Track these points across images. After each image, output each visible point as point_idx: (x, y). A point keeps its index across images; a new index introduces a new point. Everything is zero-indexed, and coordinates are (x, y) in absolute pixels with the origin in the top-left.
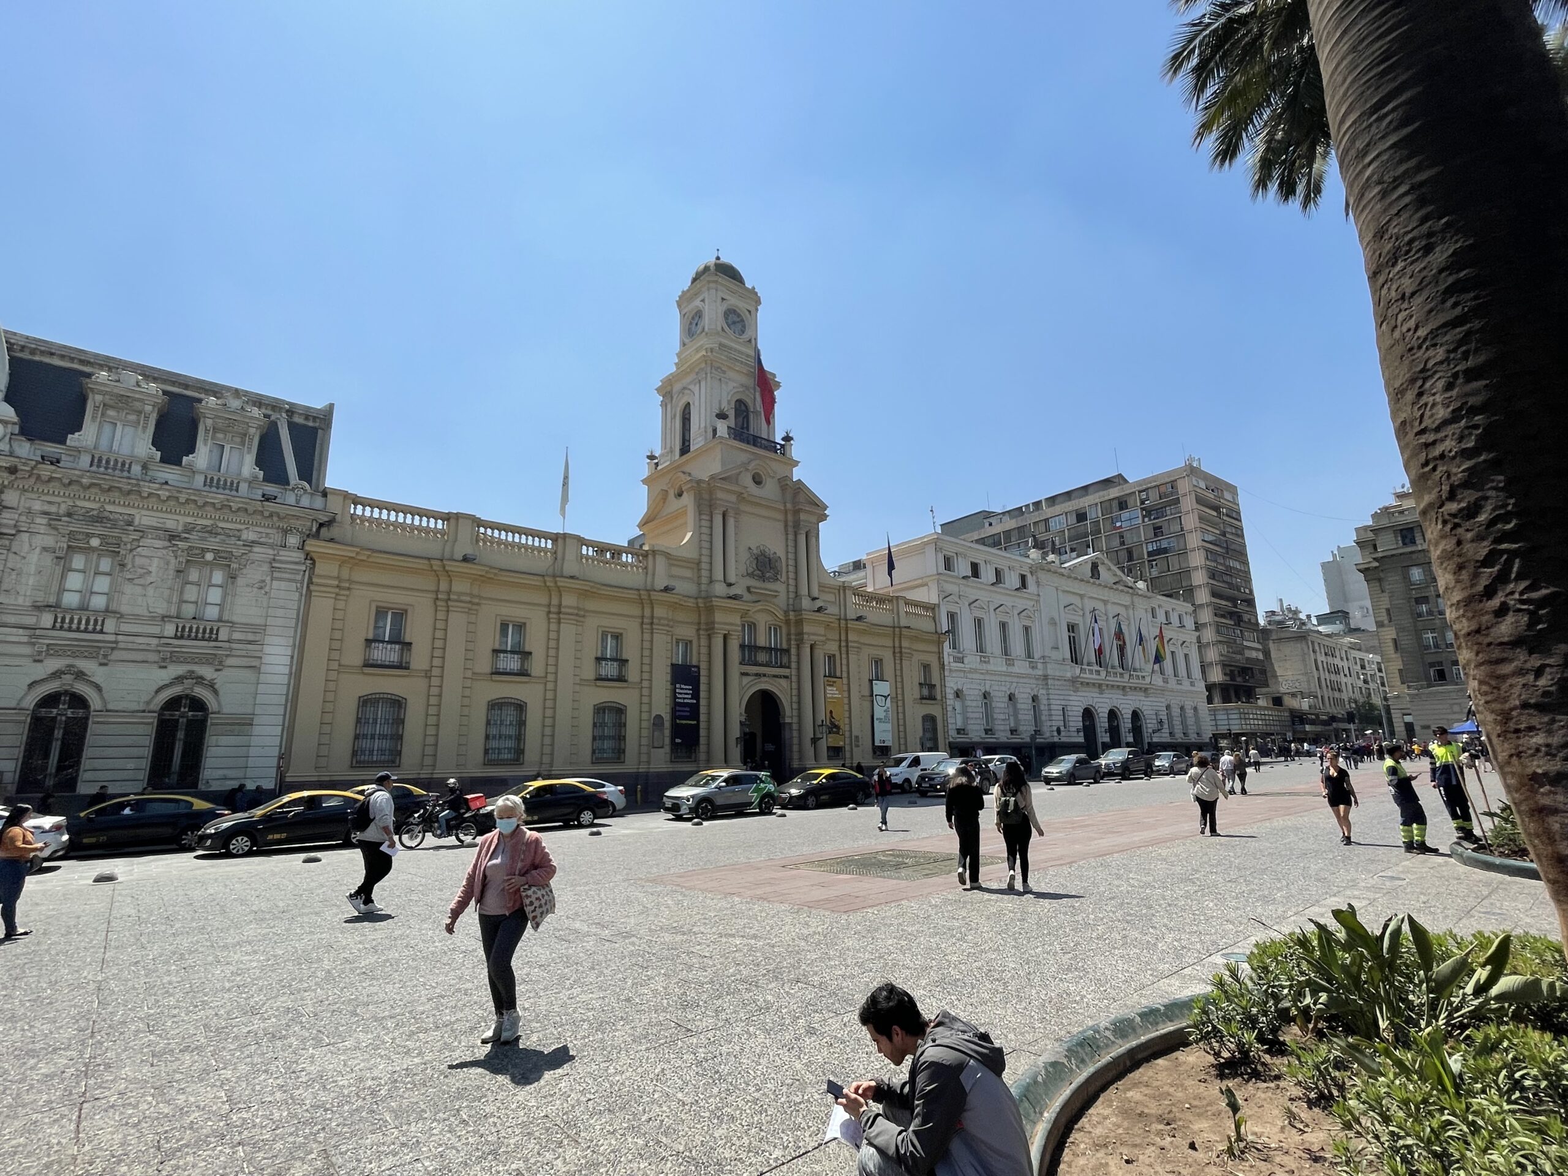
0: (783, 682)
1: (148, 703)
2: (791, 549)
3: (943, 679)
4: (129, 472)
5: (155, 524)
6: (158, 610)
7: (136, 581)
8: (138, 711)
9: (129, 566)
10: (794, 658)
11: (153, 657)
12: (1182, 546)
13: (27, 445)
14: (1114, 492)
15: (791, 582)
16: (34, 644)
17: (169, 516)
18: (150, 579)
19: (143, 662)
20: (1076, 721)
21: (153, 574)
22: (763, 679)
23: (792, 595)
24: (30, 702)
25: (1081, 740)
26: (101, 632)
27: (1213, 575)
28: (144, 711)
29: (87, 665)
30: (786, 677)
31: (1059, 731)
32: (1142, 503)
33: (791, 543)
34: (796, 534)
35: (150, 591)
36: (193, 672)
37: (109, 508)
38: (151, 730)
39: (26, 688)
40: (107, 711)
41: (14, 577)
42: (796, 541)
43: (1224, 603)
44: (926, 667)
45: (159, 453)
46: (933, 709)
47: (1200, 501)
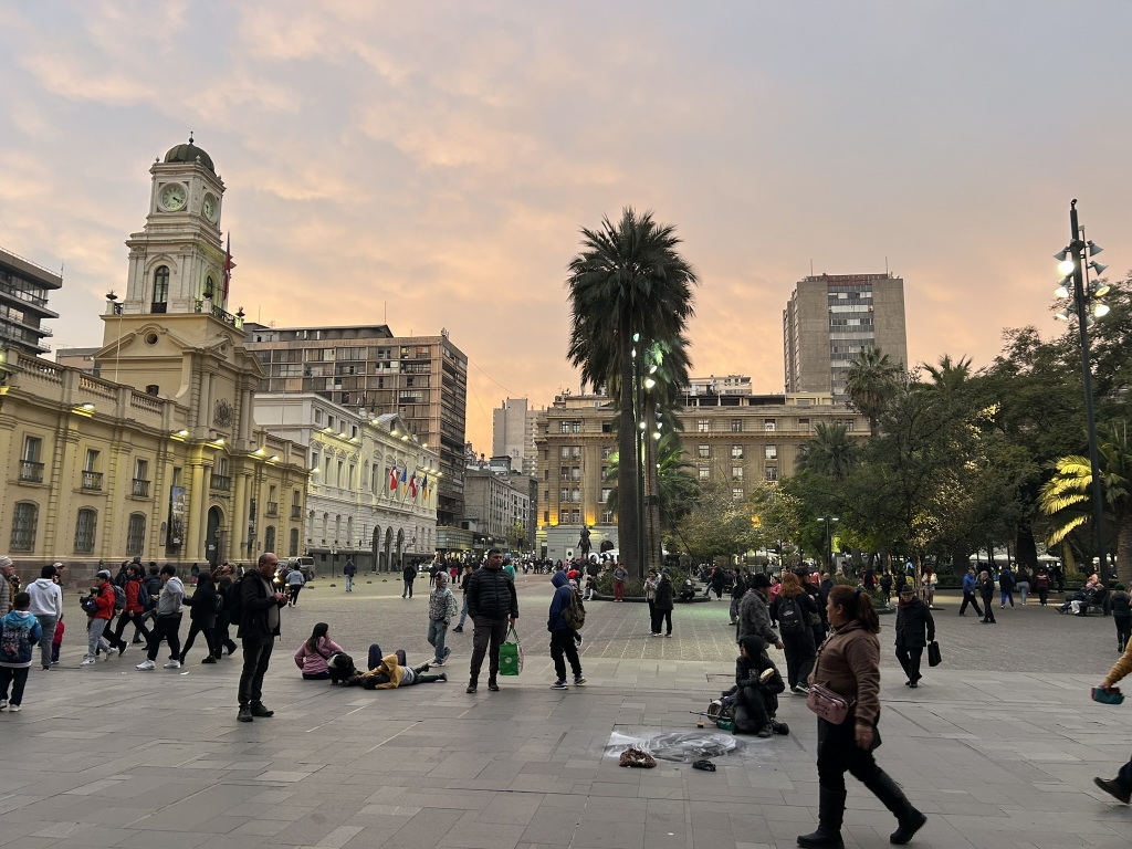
0: (225, 500)
2: (239, 403)
3: (305, 503)
10: (233, 484)
12: (427, 399)
14: (382, 342)
15: (237, 427)
20: (370, 538)
22: (217, 498)
23: (236, 437)
25: (370, 550)
27: (444, 424)
30: (228, 498)
31: (360, 543)
32: (403, 357)
33: (239, 398)
34: (242, 391)
42: (242, 396)
43: (446, 448)
44: (297, 493)
46: (298, 526)
47: (446, 367)
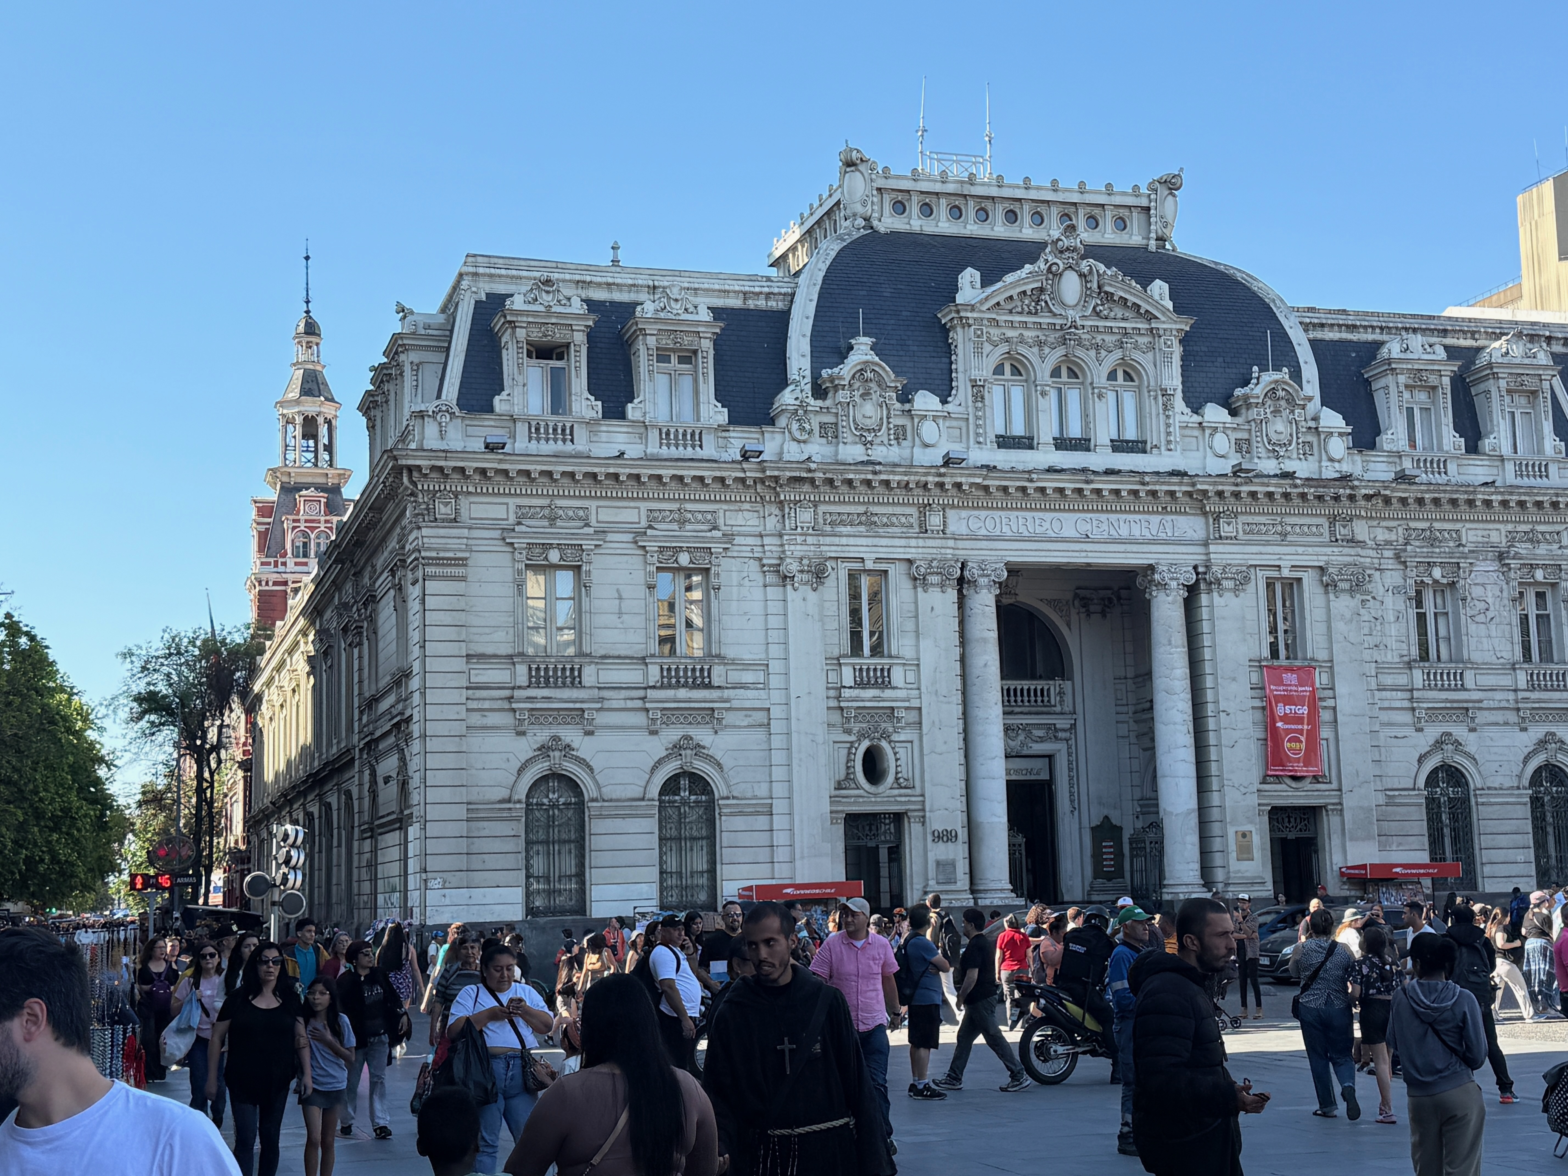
1: (1519, 777)
4: (1446, 473)
5: (1480, 539)
6: (1504, 654)
7: (1477, 619)
8: (1512, 788)
9: (1469, 599)
11: (1512, 717)
13: (1358, 458)
16: (1413, 709)
17: (1491, 526)
18: (1490, 614)
19: (1506, 724)
21: (1492, 608)
24: (1421, 782)
26: (1463, 688)
28: (1518, 788)
29: (1459, 731)
35: (1493, 627)
36: (1553, 734)
37: (1437, 525)
38: (1527, 811)
39: (1416, 764)
40: (1489, 788)
41: (1379, 628)
45: (1463, 440)
